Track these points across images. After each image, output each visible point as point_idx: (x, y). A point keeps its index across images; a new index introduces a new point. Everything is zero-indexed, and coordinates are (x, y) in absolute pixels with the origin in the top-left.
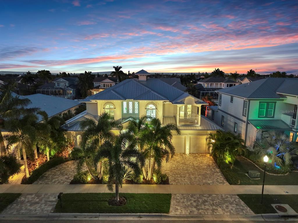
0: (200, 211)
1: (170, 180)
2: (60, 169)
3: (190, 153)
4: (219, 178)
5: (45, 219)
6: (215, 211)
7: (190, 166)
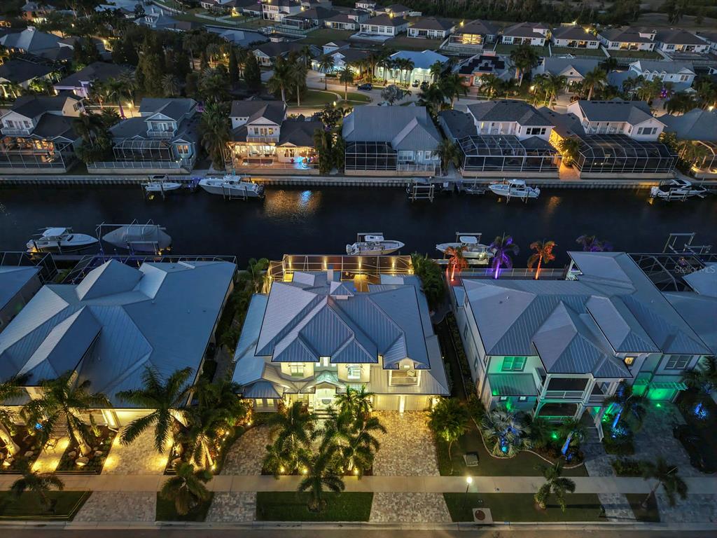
0: (400, 517)
1: (374, 468)
2: (243, 446)
3: (405, 411)
4: (431, 463)
5: (250, 528)
6: (414, 517)
7: (401, 442)
